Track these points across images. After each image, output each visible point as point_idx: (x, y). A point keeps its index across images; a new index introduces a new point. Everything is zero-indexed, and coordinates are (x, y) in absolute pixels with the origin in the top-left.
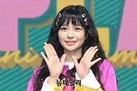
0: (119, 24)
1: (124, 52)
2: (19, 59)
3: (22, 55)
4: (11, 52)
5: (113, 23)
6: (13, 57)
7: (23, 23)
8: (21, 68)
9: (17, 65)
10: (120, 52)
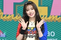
0: (51, 6)
1: (53, 16)
2: (13, 18)
3: (15, 16)
4: (11, 15)
5: (49, 5)
6: (12, 17)
7: (15, 4)
8: (14, 21)
9: (13, 20)
10: (51, 16)
